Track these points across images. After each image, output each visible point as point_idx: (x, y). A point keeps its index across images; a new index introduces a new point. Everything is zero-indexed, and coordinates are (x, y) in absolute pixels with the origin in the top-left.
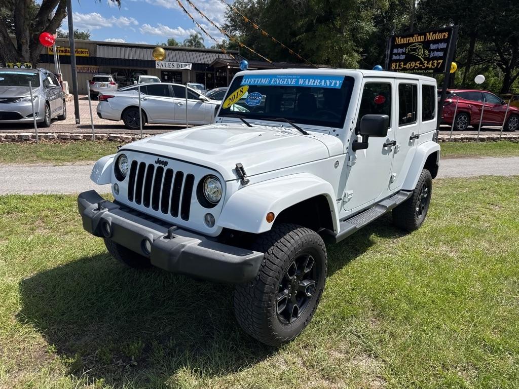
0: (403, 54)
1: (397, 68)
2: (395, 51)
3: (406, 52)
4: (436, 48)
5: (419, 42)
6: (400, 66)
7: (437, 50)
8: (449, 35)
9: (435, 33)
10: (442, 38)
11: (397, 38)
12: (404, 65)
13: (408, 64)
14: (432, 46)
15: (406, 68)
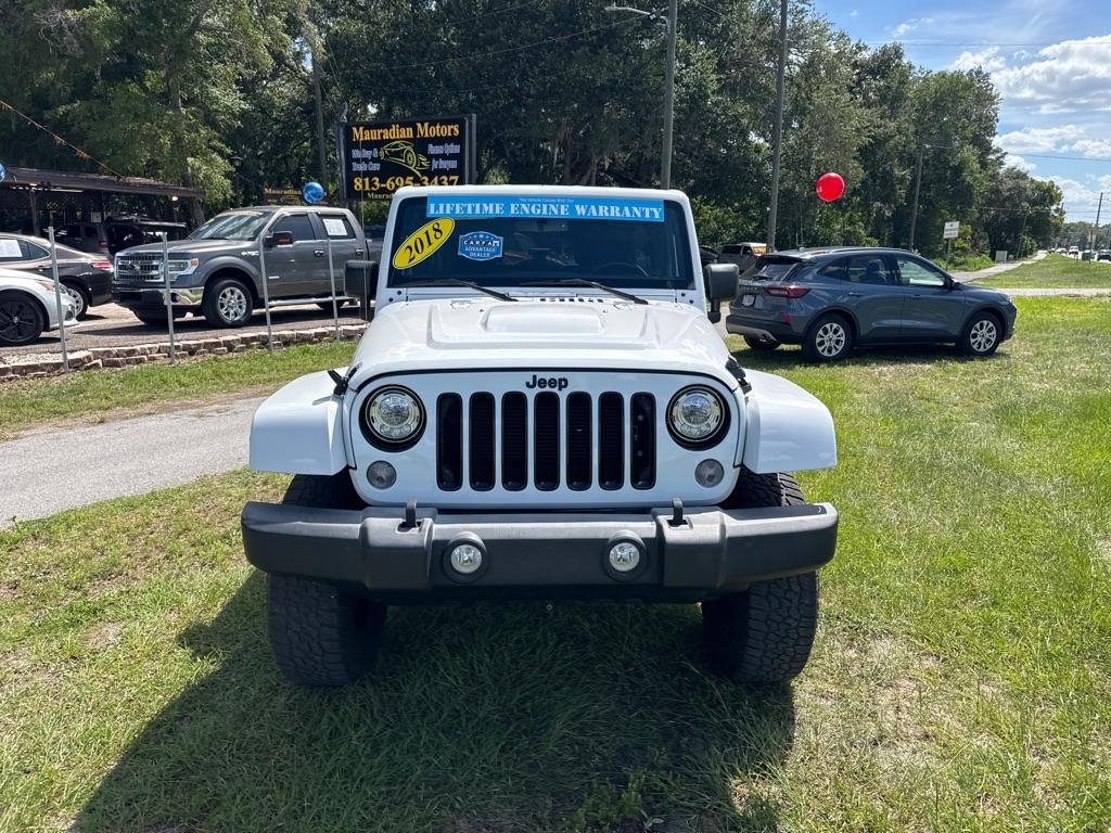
0: (374, 160)
1: (367, 188)
2: (356, 154)
3: (379, 157)
4: (442, 152)
5: (403, 139)
6: (372, 184)
7: (444, 157)
8: (462, 130)
9: (433, 123)
10: (450, 134)
11: (355, 129)
12: (380, 182)
13: (389, 182)
14: (433, 149)
15: (386, 188)
